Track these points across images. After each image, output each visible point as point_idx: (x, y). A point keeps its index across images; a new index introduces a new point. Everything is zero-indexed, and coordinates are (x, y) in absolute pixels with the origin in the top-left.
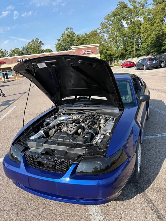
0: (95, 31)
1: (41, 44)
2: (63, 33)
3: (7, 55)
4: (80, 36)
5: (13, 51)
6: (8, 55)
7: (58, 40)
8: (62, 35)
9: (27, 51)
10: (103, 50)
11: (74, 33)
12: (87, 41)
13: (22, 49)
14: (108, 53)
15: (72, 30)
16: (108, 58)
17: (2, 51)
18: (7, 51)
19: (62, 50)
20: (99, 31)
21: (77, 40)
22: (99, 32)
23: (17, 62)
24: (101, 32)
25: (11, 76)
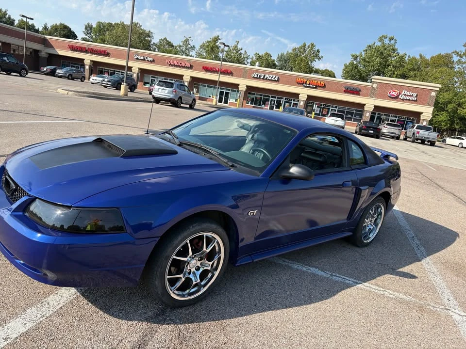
0: (448, 56)
1: (317, 55)
2: (371, 44)
3: (245, 62)
4: (407, 58)
5: (260, 57)
6: (248, 63)
7: (353, 56)
8: (365, 49)
9: (285, 63)
10: (450, 103)
11: (394, 50)
12: (419, 73)
13: (278, 58)
14: (459, 112)
15: (392, 42)
16: (457, 123)
17: (240, 52)
18: (248, 54)
19: (353, 78)
20: (455, 58)
21: (395, 67)
22: (455, 61)
23: (254, 77)
24: (459, 62)
25: (234, 101)
